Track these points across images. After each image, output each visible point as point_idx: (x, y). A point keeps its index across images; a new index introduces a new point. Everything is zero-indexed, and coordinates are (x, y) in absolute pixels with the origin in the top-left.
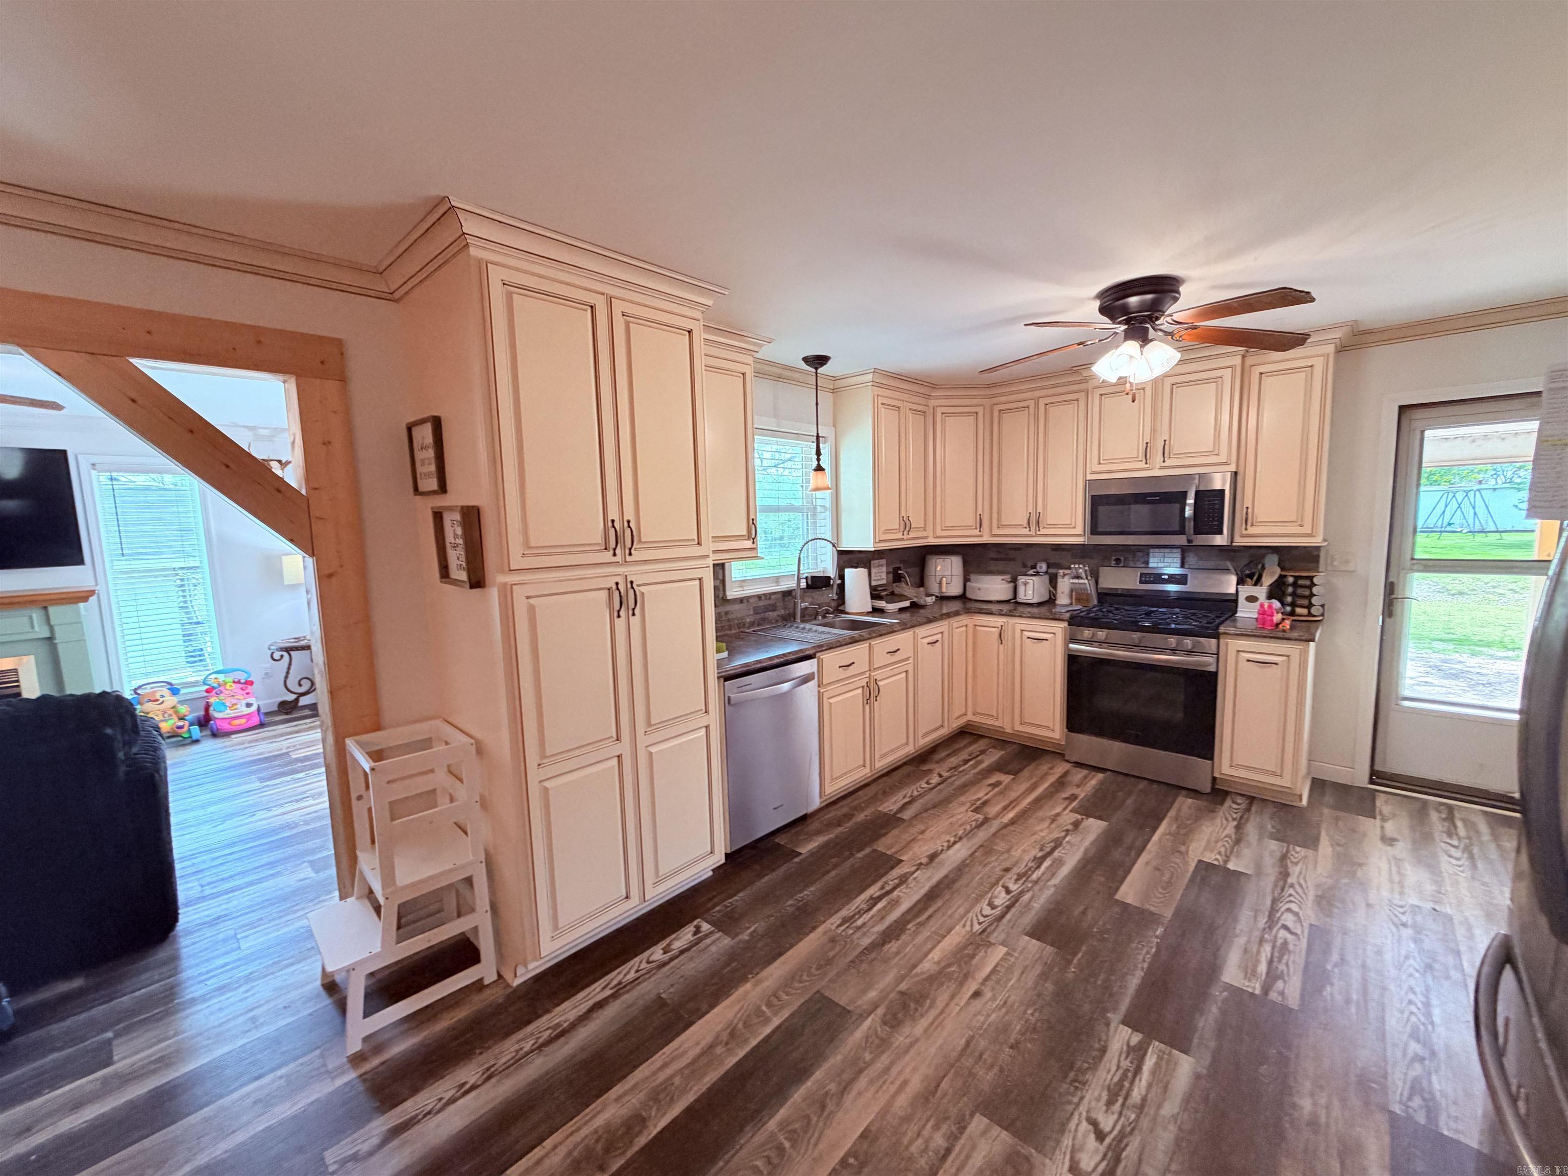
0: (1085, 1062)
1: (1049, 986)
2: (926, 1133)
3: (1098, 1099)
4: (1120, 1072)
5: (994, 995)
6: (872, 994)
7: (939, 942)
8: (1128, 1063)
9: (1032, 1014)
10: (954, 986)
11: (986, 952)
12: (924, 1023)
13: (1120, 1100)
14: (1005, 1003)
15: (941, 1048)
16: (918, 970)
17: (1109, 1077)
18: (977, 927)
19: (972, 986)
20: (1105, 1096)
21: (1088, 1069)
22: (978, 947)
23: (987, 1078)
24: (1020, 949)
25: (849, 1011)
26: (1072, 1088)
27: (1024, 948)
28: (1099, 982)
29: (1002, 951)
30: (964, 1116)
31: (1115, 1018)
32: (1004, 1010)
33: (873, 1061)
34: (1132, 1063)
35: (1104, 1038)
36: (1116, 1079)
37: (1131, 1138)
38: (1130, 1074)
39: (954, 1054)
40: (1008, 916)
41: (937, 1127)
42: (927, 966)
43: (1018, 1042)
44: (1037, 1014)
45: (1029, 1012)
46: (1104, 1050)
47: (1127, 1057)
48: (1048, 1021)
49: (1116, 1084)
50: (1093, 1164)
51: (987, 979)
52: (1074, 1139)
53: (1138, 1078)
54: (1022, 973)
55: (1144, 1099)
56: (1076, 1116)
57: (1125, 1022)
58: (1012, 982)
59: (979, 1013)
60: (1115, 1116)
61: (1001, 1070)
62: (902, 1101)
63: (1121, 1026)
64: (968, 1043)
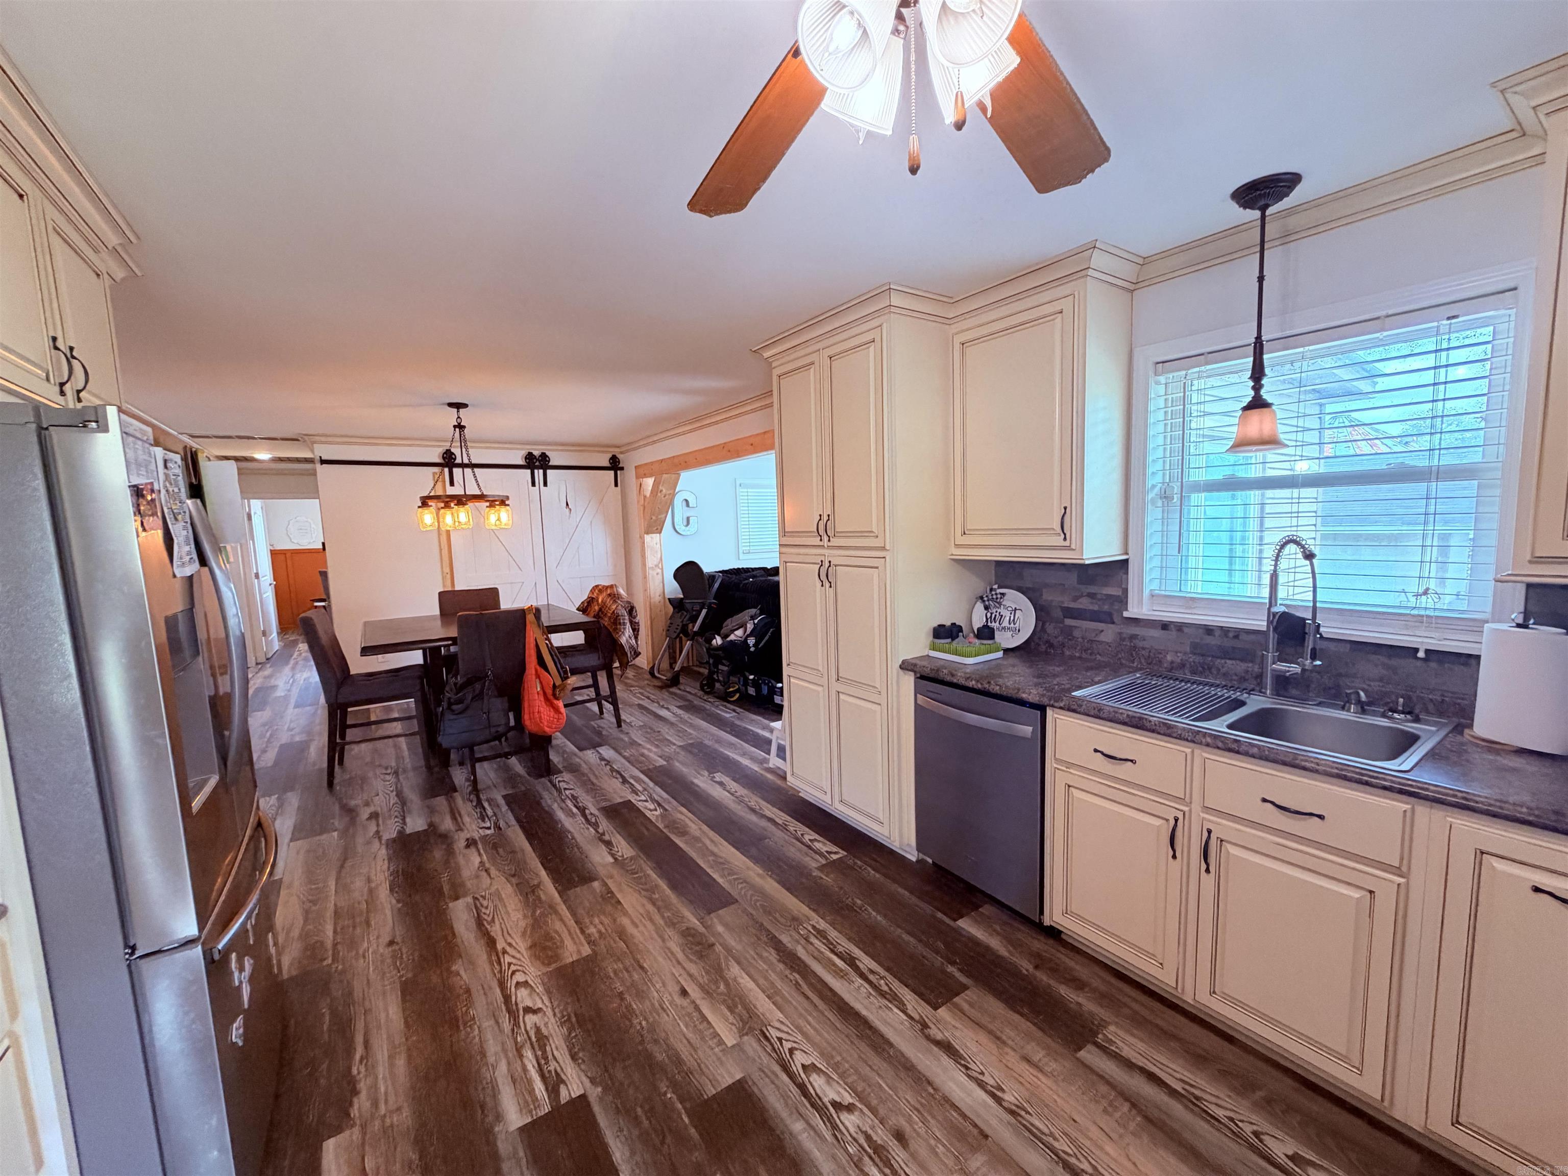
0: (576, 1035)
1: (660, 1056)
2: (600, 927)
3: (546, 1024)
4: (550, 1057)
5: (676, 1006)
6: (720, 929)
7: (764, 992)
8: (552, 1068)
9: (640, 1024)
10: (701, 981)
11: (732, 1024)
12: (677, 950)
13: (534, 1039)
14: (663, 1008)
15: (648, 951)
16: (733, 963)
17: (553, 1046)
18: (773, 1033)
19: (694, 992)
20: (544, 1031)
21: (570, 1034)
22: (745, 1023)
23: (610, 967)
24: (724, 1059)
25: (710, 913)
26: (565, 1013)
27: (722, 1063)
28: (639, 1110)
29: (730, 1040)
30: (595, 946)
31: (594, 1093)
32: (657, 1005)
33: (663, 917)
34: (550, 1072)
35: (583, 1067)
36: (548, 1048)
37: (510, 1028)
38: (543, 1062)
39: (639, 957)
40: (784, 1077)
41: (600, 932)
42: (735, 970)
43: (622, 999)
44: (638, 1027)
45: (644, 1023)
46: (574, 1057)
47: (556, 1071)
48: (626, 1032)
49: (545, 1045)
50: (519, 995)
51: (697, 1008)
52: (538, 994)
53: (536, 1065)
54: (689, 1042)
55: (521, 1056)
56: (548, 1004)
57: (583, 1097)
58: (682, 1026)
59: (664, 985)
60: (528, 1028)
61: (609, 977)
62: (625, 921)
63: (582, 1092)
64: (642, 968)
